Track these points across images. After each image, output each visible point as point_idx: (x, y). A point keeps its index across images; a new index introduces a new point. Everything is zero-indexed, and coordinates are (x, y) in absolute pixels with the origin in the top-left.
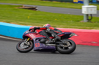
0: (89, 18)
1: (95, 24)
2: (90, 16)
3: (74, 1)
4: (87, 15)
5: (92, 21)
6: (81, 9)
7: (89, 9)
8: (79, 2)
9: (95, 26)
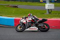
0: (50, 11)
1: (53, 15)
2: (50, 10)
3: (41, 1)
4: (49, 10)
5: (52, 13)
6: (45, 6)
7: (50, 6)
8: (43, 2)
9: (54, 16)
